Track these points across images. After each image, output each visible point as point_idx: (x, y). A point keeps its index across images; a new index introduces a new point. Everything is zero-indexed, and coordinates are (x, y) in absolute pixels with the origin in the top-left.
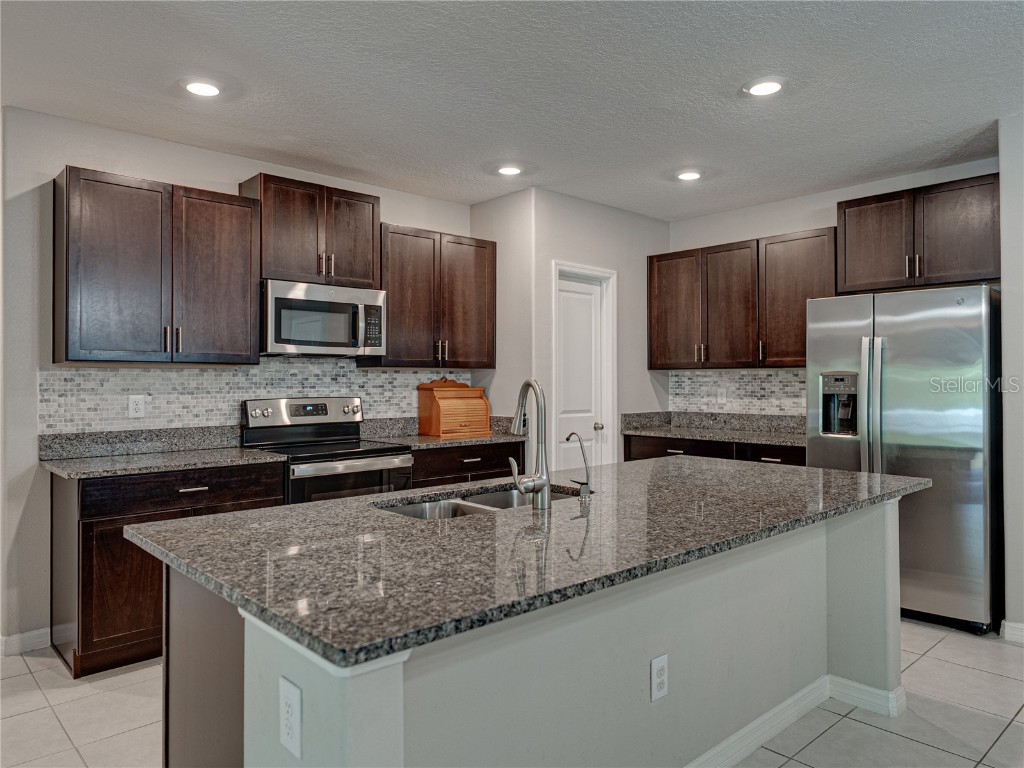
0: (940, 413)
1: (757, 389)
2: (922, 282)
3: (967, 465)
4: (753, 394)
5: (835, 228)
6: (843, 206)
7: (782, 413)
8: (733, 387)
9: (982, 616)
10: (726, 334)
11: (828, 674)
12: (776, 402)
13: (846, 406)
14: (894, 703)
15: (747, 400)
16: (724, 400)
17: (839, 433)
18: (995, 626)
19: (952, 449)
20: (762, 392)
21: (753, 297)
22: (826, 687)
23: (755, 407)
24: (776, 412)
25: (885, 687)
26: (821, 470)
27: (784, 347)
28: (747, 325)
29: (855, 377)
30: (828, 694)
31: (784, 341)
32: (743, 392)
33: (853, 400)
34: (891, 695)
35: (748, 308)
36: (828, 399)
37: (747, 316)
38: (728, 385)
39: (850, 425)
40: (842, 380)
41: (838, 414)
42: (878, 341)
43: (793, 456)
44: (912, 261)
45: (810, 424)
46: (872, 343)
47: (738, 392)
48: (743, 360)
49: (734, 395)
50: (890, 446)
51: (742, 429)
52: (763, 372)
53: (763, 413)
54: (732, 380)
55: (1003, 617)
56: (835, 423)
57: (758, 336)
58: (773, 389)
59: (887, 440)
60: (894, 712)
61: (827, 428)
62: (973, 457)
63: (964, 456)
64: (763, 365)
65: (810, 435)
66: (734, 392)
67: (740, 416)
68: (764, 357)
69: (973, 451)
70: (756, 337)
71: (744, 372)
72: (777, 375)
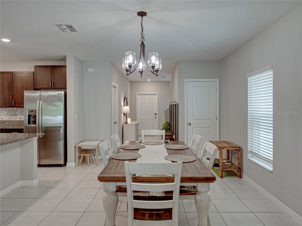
0: (55, 118)
1: (13, 113)
2: (54, 88)
3: (59, 131)
4: (12, 115)
5: (34, 72)
6: (36, 67)
7: (21, 120)
8: (6, 113)
9: (62, 162)
10: (3, 98)
11: (21, 180)
12: (19, 117)
13: (34, 118)
14: (35, 182)
15: (10, 117)
16: (3, 117)
17: (32, 124)
18: (65, 164)
19: (56, 127)
20: (15, 114)
21: (11, 88)
22: (20, 183)
23: (13, 118)
24: (19, 119)
25: (33, 180)
26: (27, 134)
27: (20, 102)
28: (9, 95)
29: (36, 111)
30: (20, 185)
31: (20, 100)
32: (9, 114)
33: (35, 116)
34: (34, 181)
35: (10, 91)
36: (29, 116)
37: (9, 93)
38: (4, 112)
39: (35, 122)
40: (33, 111)
41: (32, 120)
42: (41, 102)
43: (21, 131)
44: (51, 83)
45: (25, 123)
46: (39, 102)
47: (7, 114)
48: (8, 105)
49: (6, 115)
50: (44, 127)
51: (9, 125)
52: (15, 109)
53: (15, 120)
54: (6, 111)
55: (67, 162)
56: (31, 122)
57: (13, 99)
58: (18, 113)
59: (43, 126)
60: (35, 184)
61: (29, 123)
62: (61, 129)
63: (59, 128)
64: (14, 107)
65: (24, 125)
66: (6, 114)
67: (8, 121)
68: (14, 105)
69: (61, 127)
70: (12, 99)
71: (9, 108)
72: (19, 109)
